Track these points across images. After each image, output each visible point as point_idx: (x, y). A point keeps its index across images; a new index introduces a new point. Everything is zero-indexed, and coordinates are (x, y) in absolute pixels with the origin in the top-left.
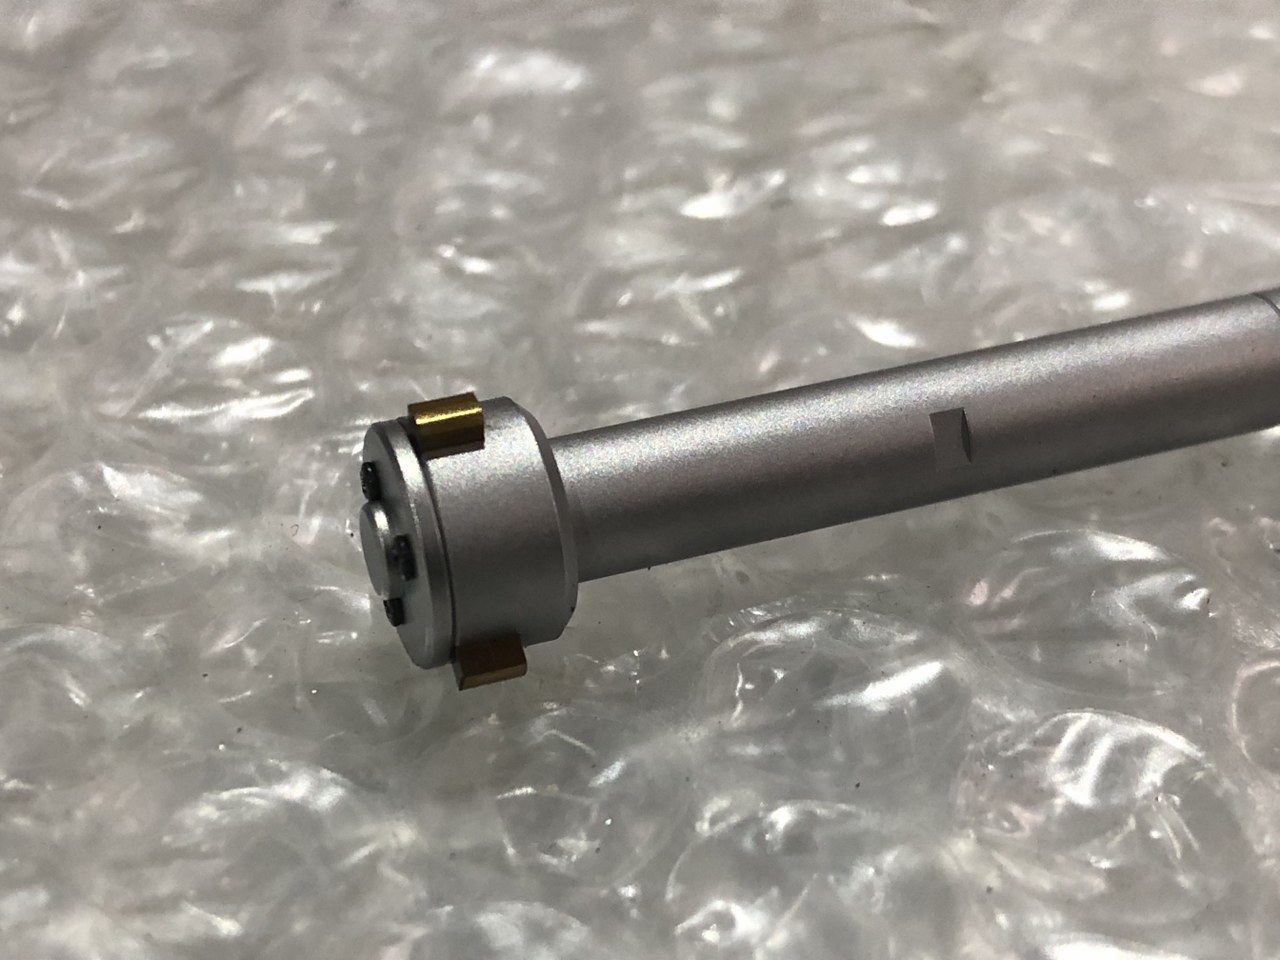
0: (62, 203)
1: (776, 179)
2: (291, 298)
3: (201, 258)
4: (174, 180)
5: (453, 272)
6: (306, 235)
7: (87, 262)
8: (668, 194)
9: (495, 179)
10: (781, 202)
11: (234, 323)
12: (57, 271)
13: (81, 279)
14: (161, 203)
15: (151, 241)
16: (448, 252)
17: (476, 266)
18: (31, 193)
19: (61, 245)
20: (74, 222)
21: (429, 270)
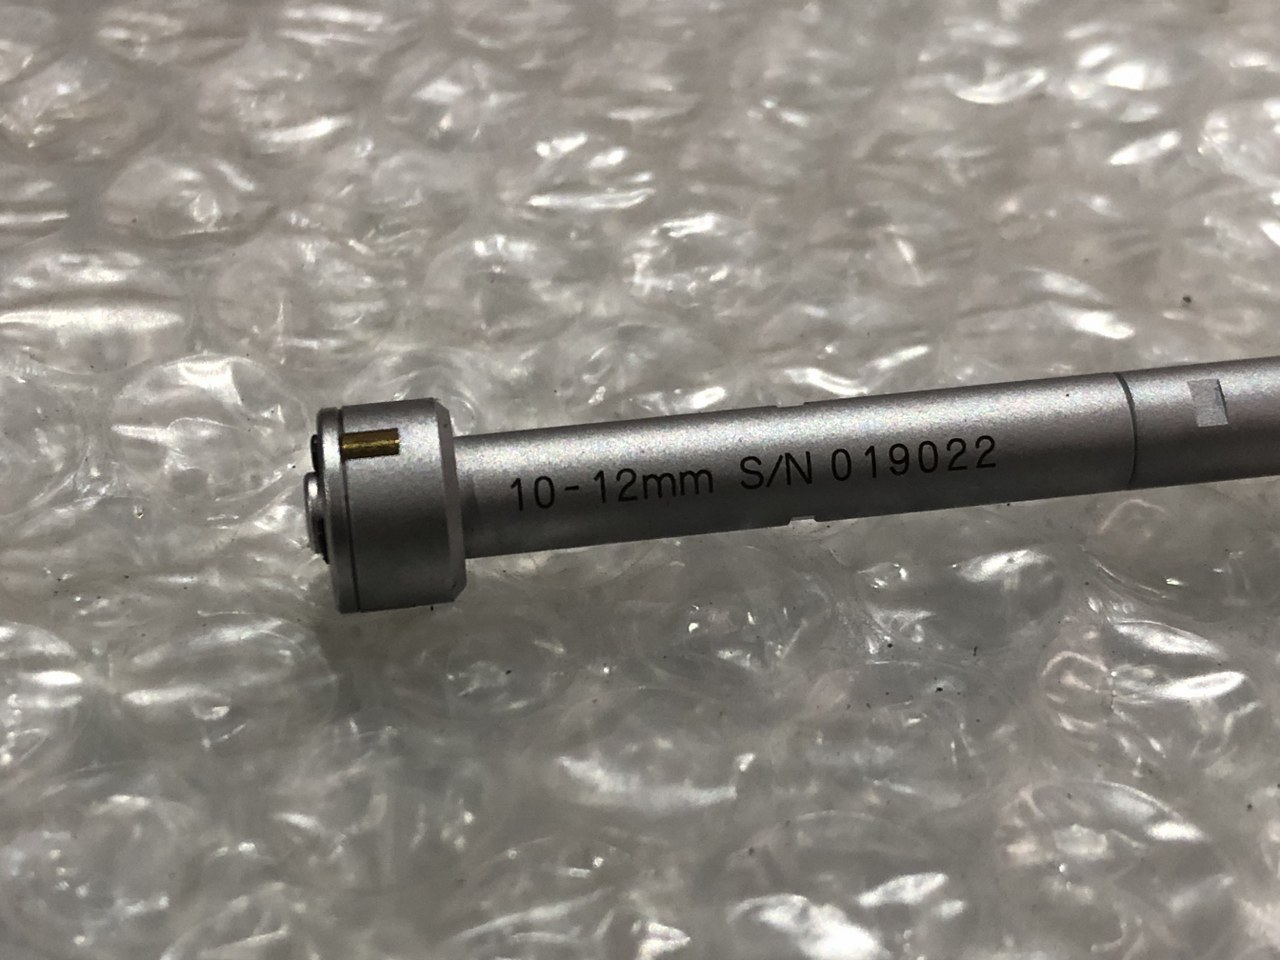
0: (484, 42)
1: (1037, 77)
2: (647, 125)
3: (584, 91)
4: (568, 36)
5: (772, 119)
6: (662, 84)
7: (499, 87)
8: (949, 79)
9: (815, 54)
10: (1038, 96)
11: (602, 139)
12: (477, 94)
13: (494, 100)
14: (557, 52)
15: (547, 77)
16: (769, 104)
17: (793, 118)
18: (461, 32)
19: (481, 71)
20: (491, 57)
21: (753, 114)
